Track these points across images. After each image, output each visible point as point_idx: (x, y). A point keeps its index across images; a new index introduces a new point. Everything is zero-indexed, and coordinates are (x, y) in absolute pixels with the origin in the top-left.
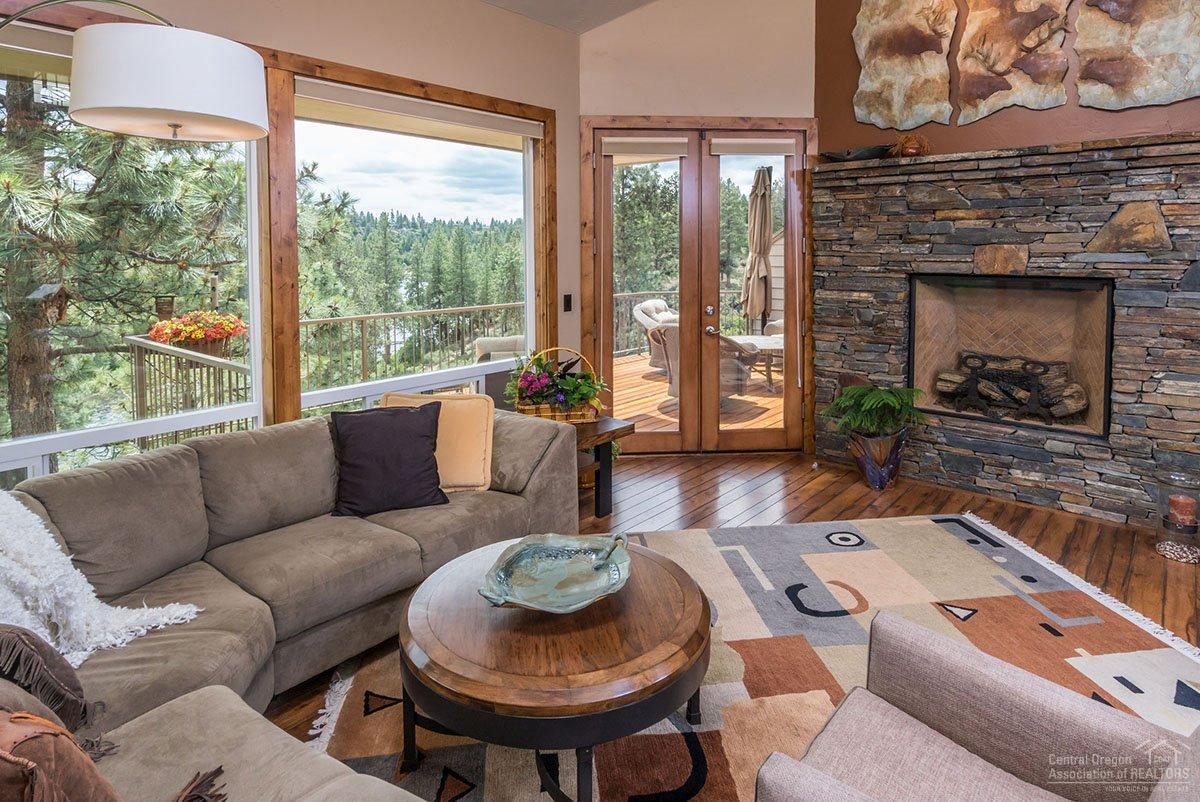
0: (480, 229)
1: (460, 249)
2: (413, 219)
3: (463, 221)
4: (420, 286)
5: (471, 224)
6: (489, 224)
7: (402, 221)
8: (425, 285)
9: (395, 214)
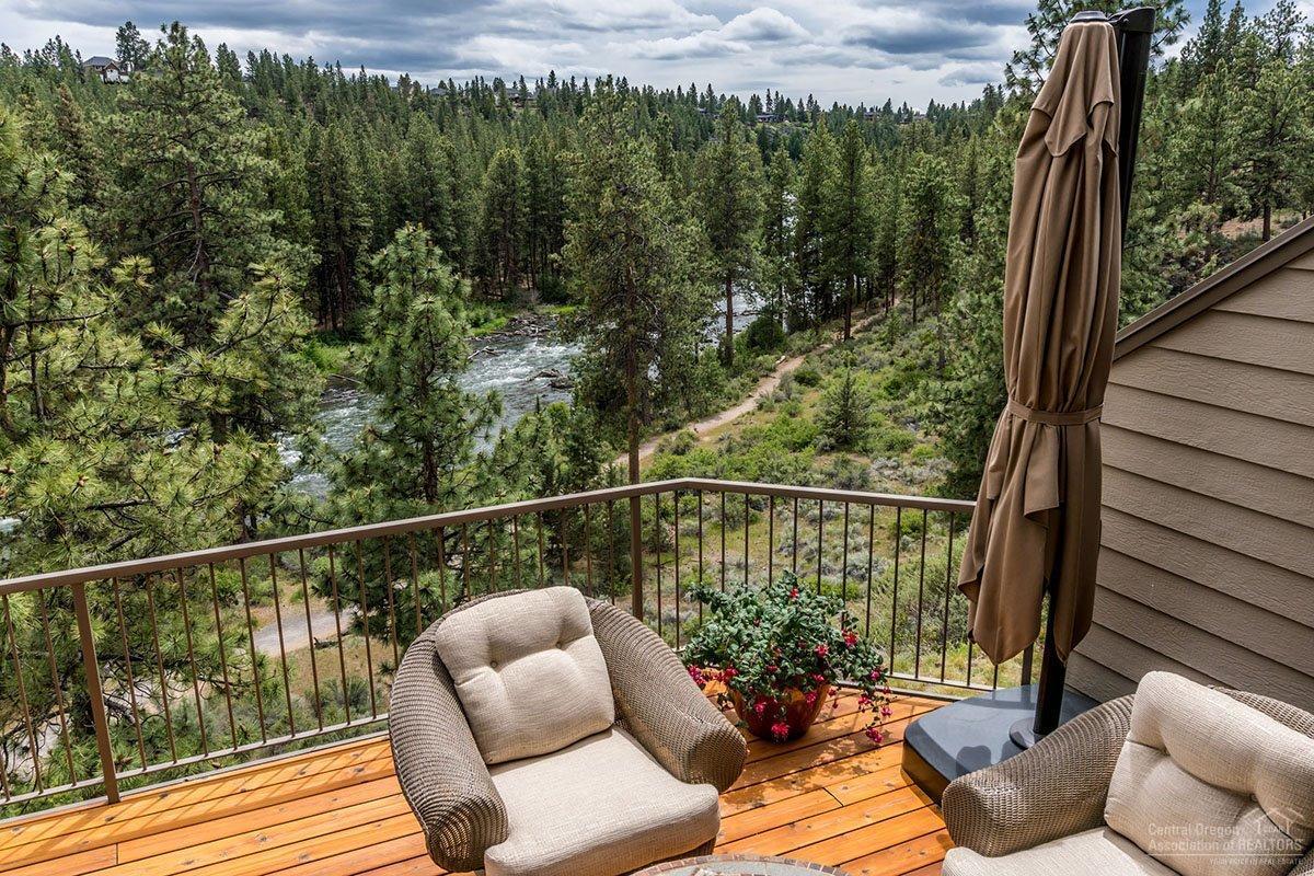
0: (908, 121)
1: (852, 162)
2: (801, 105)
3: (881, 107)
4: (784, 224)
5: (895, 111)
6: (924, 112)
7: (783, 108)
8: (790, 222)
9: (773, 97)
